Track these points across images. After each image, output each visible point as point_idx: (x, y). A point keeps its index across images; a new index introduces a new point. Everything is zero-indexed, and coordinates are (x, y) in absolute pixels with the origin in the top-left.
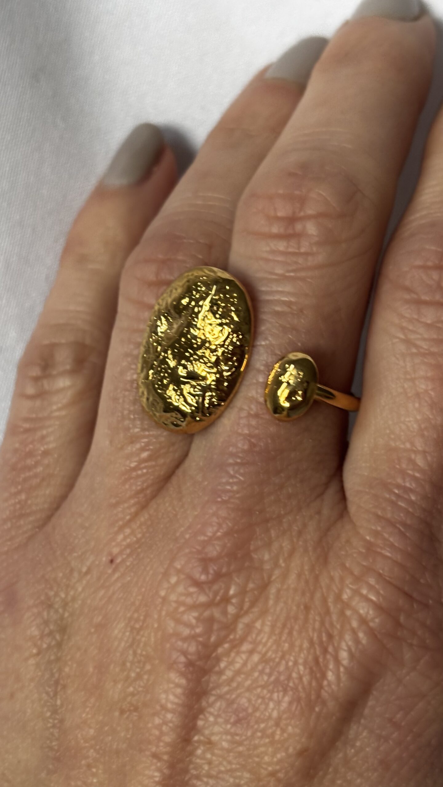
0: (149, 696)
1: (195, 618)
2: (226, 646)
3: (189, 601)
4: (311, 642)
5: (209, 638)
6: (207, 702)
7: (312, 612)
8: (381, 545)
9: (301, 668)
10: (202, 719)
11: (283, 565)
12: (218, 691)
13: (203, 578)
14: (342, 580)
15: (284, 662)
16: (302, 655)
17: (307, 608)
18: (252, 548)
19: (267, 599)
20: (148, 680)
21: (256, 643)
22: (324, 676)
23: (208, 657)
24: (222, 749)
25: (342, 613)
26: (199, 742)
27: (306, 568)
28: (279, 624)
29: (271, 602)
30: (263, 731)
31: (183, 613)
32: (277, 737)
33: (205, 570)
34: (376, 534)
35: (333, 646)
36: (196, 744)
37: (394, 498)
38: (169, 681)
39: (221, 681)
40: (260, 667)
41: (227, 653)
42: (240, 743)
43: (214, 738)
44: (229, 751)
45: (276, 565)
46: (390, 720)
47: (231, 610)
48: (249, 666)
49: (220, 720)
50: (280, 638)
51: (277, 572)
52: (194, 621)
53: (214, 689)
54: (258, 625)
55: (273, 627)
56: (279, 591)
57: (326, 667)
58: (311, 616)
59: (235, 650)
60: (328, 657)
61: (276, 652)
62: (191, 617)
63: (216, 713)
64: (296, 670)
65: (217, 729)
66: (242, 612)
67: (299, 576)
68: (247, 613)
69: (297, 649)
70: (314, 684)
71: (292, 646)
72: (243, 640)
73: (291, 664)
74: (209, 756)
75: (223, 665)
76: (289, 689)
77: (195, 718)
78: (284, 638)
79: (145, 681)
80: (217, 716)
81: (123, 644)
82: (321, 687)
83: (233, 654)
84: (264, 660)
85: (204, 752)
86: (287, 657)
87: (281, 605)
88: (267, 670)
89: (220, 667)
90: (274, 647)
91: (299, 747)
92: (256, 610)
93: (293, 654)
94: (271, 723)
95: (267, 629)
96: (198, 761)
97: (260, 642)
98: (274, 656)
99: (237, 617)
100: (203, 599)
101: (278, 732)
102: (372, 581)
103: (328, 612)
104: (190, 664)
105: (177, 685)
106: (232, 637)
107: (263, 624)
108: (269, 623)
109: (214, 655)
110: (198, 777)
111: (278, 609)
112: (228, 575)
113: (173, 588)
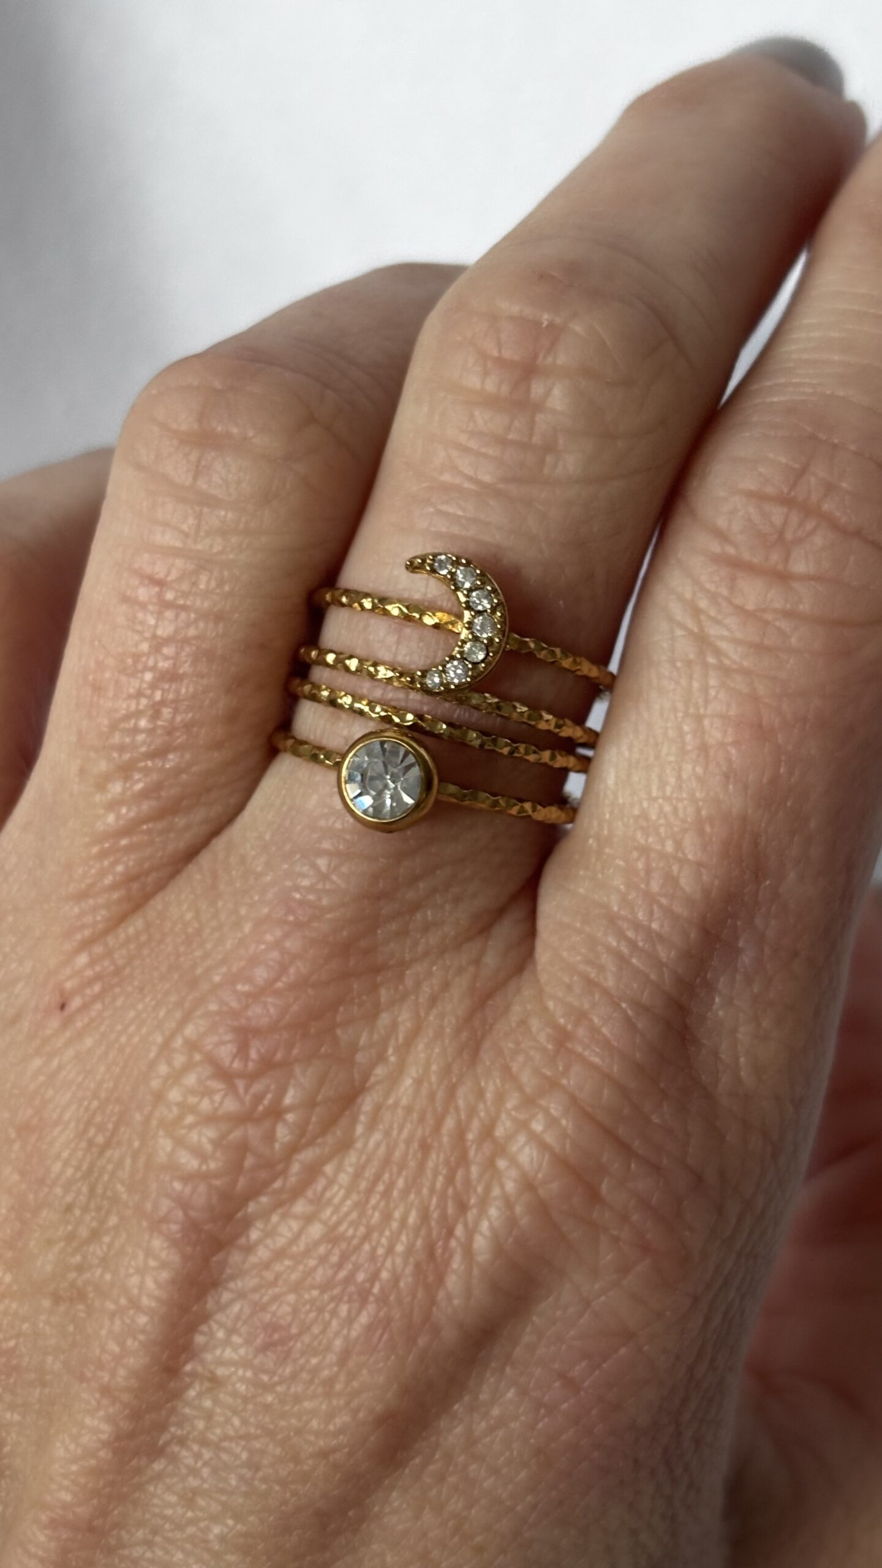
0: (108, 1277)
1: (212, 1141)
2: (264, 1200)
3: (205, 1105)
4: (425, 1216)
5: (235, 1182)
6: (217, 1303)
7: (434, 1156)
8: (586, 1040)
9: (399, 1261)
10: (203, 1333)
11: (392, 1059)
12: (240, 1284)
13: (237, 1065)
14: (500, 1098)
15: (367, 1247)
16: (404, 1238)
17: (425, 1148)
18: (339, 1018)
19: (354, 1121)
20: (110, 1246)
21: (319, 1202)
22: (440, 1279)
23: (229, 1217)
24: (235, 1394)
25: (490, 1164)
26: (194, 1375)
27: (434, 1067)
28: (369, 1173)
29: (360, 1129)
30: (315, 1371)
31: (191, 1127)
32: (338, 1387)
33: (243, 1049)
34: (581, 1016)
35: (466, 1225)
36: (187, 1380)
37: (625, 950)
38: (149, 1253)
39: (246, 1266)
40: (322, 1250)
41: (266, 1215)
42: (268, 1388)
43: (221, 1371)
44: (246, 1400)
45: (381, 1058)
46: (562, 1376)
47: (283, 1134)
48: (302, 1246)
49: (236, 1339)
50: (367, 1200)
51: (380, 1071)
52: (208, 1147)
53: (232, 1278)
54: (329, 1169)
55: (357, 1176)
56: (378, 1108)
57: (447, 1263)
58: (430, 1164)
59: (280, 1211)
60: (453, 1243)
61: (355, 1224)
62: (205, 1136)
63: (229, 1323)
64: (388, 1264)
65: (228, 1353)
66: (304, 1141)
67: (418, 1082)
68: (311, 1143)
69: (395, 1225)
70: (420, 1294)
71: (387, 1217)
72: (297, 1193)
73: (380, 1251)
74: (208, 1403)
75: (254, 1235)
76: (371, 1299)
77: (192, 1328)
78: (373, 1201)
79: (105, 1248)
80: (231, 1331)
81: (70, 1172)
82: (433, 1301)
83: (275, 1218)
84: (332, 1237)
85: (200, 1395)
86: (375, 1235)
87: (377, 1137)
88: (334, 1259)
89: (248, 1237)
90: (354, 1215)
91: (379, 1408)
92: (330, 1139)
93: (387, 1233)
94: (331, 1358)
95: (344, 1178)
96: (187, 1410)
97: (329, 1202)
98: (350, 1232)
99: (293, 1149)
100: (230, 1105)
101: (342, 1378)
102: (555, 1109)
103: (463, 1159)
104: (192, 1227)
105: (164, 1265)
106: (277, 1184)
107: (339, 1169)
108: (350, 1170)
109: (240, 1215)
110: (182, 1442)
111: (372, 1142)
112: (286, 1065)
113: (175, 1077)
